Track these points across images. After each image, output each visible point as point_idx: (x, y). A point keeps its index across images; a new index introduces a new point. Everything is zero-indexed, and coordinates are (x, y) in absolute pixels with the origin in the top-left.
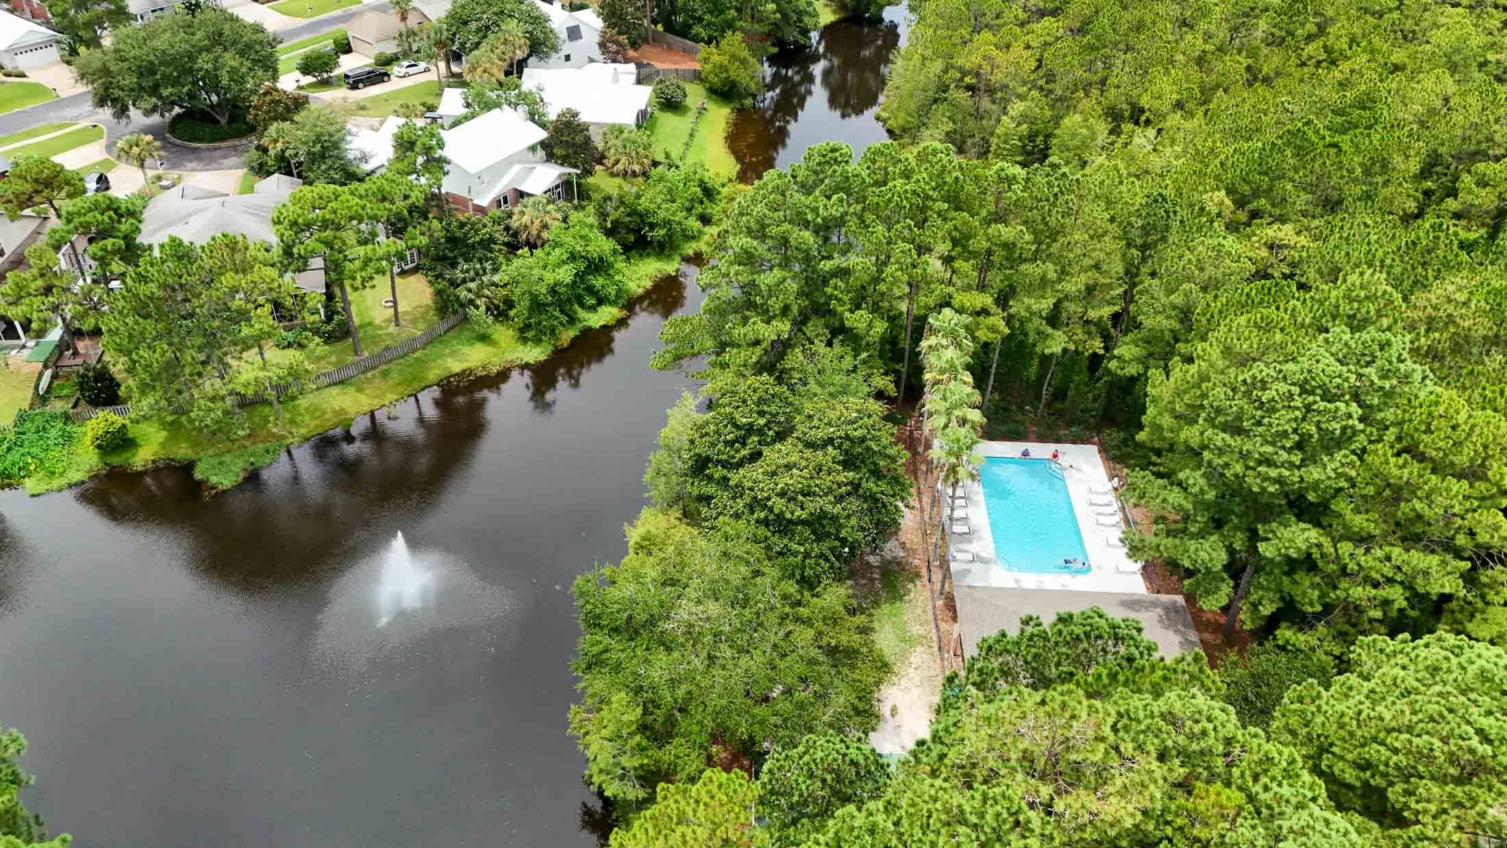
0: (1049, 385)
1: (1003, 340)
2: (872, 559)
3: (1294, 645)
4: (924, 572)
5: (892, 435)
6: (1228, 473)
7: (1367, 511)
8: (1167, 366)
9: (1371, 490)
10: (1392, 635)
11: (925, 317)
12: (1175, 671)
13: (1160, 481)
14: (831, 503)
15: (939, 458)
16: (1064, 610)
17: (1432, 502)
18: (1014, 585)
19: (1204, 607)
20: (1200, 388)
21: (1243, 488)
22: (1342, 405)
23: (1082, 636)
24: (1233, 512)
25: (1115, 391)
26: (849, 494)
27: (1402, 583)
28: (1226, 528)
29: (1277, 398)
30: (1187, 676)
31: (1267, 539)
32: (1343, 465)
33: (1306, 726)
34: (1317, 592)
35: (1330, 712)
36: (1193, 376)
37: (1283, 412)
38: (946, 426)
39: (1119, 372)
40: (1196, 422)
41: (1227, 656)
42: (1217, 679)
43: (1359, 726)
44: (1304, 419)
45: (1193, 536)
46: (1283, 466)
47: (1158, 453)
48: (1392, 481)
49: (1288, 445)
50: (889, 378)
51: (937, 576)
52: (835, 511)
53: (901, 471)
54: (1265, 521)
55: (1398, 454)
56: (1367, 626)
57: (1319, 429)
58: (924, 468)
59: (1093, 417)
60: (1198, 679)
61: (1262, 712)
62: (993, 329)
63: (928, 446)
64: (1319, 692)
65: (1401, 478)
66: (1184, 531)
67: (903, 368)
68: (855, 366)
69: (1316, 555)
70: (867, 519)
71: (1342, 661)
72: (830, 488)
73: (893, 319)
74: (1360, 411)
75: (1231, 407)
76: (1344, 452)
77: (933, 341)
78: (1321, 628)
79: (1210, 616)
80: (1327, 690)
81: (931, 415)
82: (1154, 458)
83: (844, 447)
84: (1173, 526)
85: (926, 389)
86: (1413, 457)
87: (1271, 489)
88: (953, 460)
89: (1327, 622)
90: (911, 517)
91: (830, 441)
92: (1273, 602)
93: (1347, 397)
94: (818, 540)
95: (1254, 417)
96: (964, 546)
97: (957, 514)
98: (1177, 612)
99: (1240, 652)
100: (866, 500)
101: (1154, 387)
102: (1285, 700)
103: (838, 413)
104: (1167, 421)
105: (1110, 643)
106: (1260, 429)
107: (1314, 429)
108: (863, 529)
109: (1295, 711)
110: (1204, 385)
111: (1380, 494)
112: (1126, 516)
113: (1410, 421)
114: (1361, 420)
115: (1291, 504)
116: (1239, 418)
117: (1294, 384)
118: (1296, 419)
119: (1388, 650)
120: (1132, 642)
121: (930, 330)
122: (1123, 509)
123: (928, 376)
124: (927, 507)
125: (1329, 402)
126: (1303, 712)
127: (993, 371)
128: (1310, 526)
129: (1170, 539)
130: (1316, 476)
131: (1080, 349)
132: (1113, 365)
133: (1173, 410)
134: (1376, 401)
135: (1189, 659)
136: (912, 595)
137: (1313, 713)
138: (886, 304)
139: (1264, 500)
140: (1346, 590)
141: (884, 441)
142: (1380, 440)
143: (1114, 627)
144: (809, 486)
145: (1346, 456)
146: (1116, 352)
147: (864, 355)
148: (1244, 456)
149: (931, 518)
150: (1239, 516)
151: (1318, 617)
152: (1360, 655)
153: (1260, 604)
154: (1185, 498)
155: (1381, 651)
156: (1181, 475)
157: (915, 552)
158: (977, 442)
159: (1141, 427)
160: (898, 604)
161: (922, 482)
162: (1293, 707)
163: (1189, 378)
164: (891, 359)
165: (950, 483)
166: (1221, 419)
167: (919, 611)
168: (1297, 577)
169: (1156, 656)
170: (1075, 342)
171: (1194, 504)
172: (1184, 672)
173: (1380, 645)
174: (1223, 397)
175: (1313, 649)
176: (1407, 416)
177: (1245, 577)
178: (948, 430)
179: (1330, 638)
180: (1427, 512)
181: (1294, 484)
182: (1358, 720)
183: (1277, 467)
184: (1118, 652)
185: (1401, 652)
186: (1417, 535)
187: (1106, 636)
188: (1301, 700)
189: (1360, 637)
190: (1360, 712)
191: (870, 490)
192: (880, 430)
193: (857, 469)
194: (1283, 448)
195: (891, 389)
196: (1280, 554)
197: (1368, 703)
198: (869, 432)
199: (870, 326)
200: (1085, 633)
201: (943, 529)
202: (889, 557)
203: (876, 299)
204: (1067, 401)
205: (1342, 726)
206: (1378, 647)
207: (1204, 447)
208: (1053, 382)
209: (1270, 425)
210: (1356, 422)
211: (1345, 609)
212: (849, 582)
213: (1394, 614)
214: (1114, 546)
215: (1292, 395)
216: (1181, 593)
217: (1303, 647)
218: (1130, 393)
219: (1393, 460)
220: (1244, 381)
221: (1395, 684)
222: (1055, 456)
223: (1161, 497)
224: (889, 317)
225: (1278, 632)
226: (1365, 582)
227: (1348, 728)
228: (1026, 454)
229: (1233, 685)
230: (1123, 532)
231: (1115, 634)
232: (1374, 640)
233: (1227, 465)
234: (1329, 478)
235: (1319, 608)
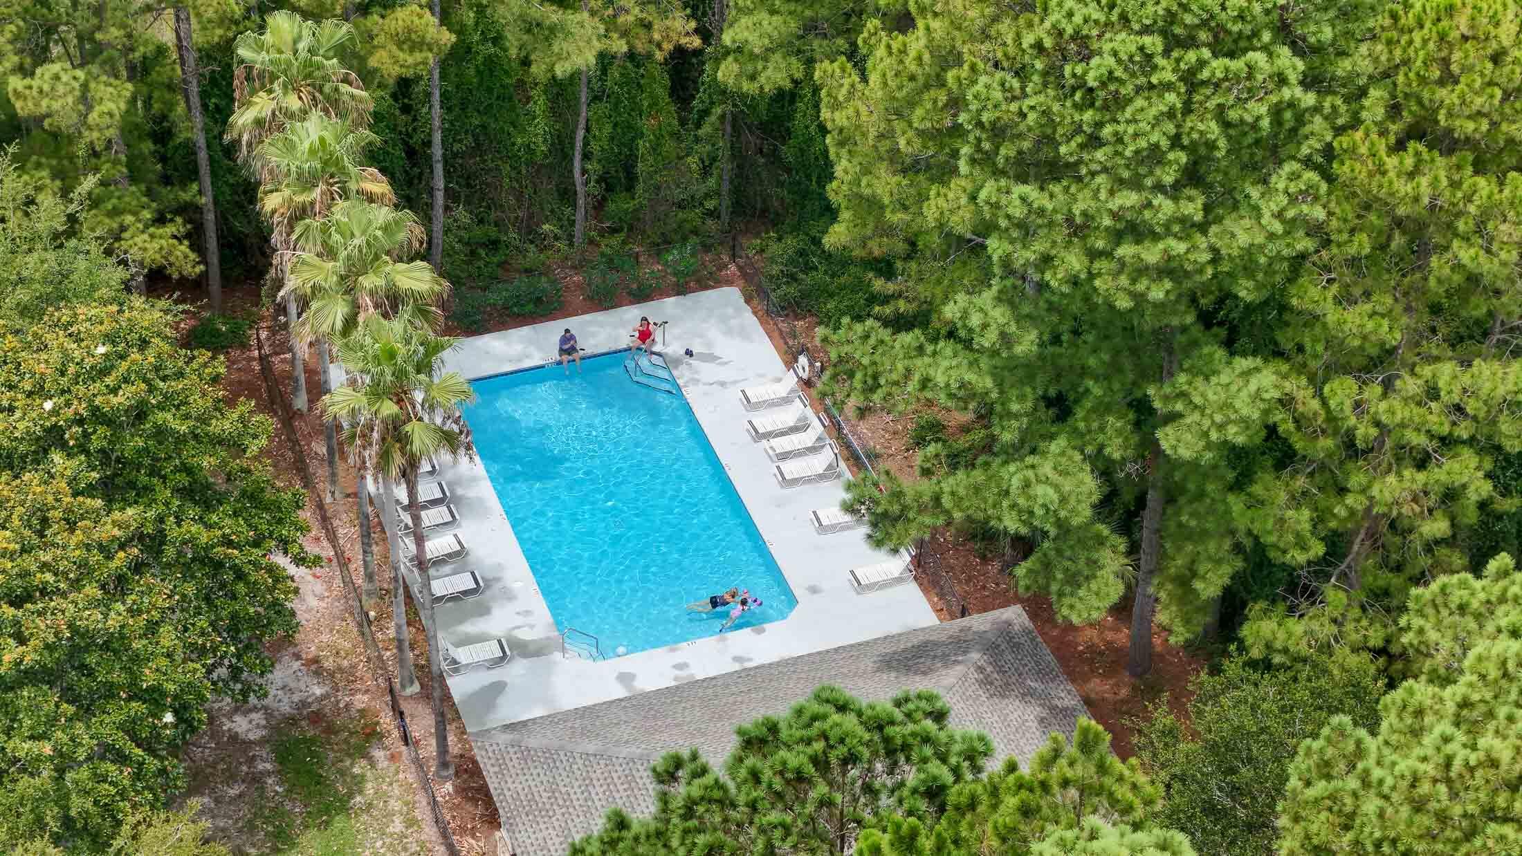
0: (586, 156)
1: (444, 64)
2: (245, 726)
3: (1285, 651)
4: (387, 720)
5: (215, 380)
6: (1054, 278)
7: (1367, 295)
8: (854, 45)
9: (1362, 244)
10: (1477, 568)
11: (227, 47)
12: (1045, 786)
13: (907, 338)
14: (93, 603)
15: (353, 412)
16: (752, 716)
17: (1491, 240)
18: (619, 692)
19: (1075, 620)
20: (942, 84)
21: (1093, 308)
22: (1258, 57)
23: (810, 769)
24: (1084, 371)
25: (752, 139)
26: (138, 567)
27: (1471, 441)
28: (1080, 413)
29: (1119, 73)
30: (1073, 793)
31: (1173, 417)
32: (1293, 199)
33: (1347, 828)
34: (1306, 514)
35: (1389, 781)
36: (919, 59)
37: (1140, 102)
38: (350, 323)
39: (746, 86)
40: (955, 171)
41: (1148, 719)
42: (1142, 779)
43: (1454, 795)
44: (1188, 109)
45: (1014, 452)
46: (1168, 232)
47: (885, 267)
48: (1401, 211)
49: (1168, 179)
50: (170, 229)
51: (422, 722)
52: (113, 623)
53: (263, 471)
54: (1161, 374)
55: (1399, 146)
56: (1424, 561)
57: (1226, 125)
58: (321, 448)
59: (713, 214)
60: (1100, 790)
61: (1250, 827)
62: (410, 41)
63: (318, 388)
64: (1359, 743)
65: (1416, 199)
66: (988, 446)
67: (201, 193)
68: (72, 219)
69: (1286, 426)
70: (202, 622)
71: (1391, 658)
72: (82, 565)
73: (140, 71)
74: (1300, 65)
75: (1023, 115)
76: (1289, 167)
77: (263, 105)
78: (1334, 596)
79: (1091, 634)
80: (1373, 733)
81: (304, 304)
82: (878, 284)
83: (96, 443)
84: (963, 442)
85: (276, 238)
86: (1431, 147)
87: (1157, 293)
88: (389, 408)
89: (1343, 576)
90: (319, 587)
91: (53, 437)
92: (1218, 562)
93: (1266, 37)
94: (86, 711)
95: (1079, 130)
96: (469, 628)
97: (437, 545)
98: (1016, 647)
99: (1177, 705)
100: (188, 574)
101: (836, 106)
102: (1294, 783)
103: (55, 357)
104: (885, 184)
105: (879, 767)
106: (1100, 155)
107: (1213, 129)
108: (202, 652)
109: (1316, 801)
110: (950, 76)
111: (1384, 247)
112: (848, 446)
113: (1406, 62)
114: (1308, 82)
115: (1207, 319)
116: (1047, 140)
117: (1146, 30)
118: (1171, 114)
119: (1475, 604)
120: (928, 751)
121: (248, 78)
122: (835, 429)
123: (272, 202)
124: (355, 552)
125: (1232, 55)
126: (1333, 797)
127: (437, 151)
128: (1259, 361)
129: (961, 474)
130: (1243, 239)
131: (640, 47)
132: (727, 72)
133: (895, 152)
134: (1327, 34)
135: (1071, 750)
136: (369, 788)
137: (1355, 795)
138: (115, 32)
139: (1149, 322)
140: (1363, 491)
141: (198, 403)
142: (1356, 122)
143: (879, 725)
144: (25, 574)
145: (1294, 177)
146: (727, 38)
147: (89, 183)
148: (1079, 229)
149: (370, 577)
150: (1104, 378)
151: (1321, 569)
152: (1421, 631)
153: (1194, 574)
154: (973, 364)
155: (1462, 608)
156: (950, 311)
157: (350, 675)
158: (439, 348)
159: (830, 213)
160: (339, 822)
161: (324, 487)
162: (1311, 793)
163: (913, 68)
164: (166, 180)
165: (394, 472)
166: (1007, 151)
167: (397, 826)
168: (1257, 489)
169: (994, 766)
170: (625, 34)
171: (995, 373)
172: (1065, 783)
173: (1457, 596)
174: (998, 95)
175: (1326, 648)
176: (1398, 53)
177: (1149, 519)
178: (357, 334)
179: (1356, 612)
180: (1487, 266)
181: (1201, 271)
182: (1449, 781)
183: (1156, 237)
184: (902, 784)
185: (1502, 599)
186: (1478, 322)
187: (866, 753)
188: (1325, 770)
189: (1414, 591)
190: (1448, 765)
191: (192, 541)
192: (180, 375)
193: (143, 494)
194: (1159, 187)
195: (184, 260)
196: (1209, 446)
197: (1460, 737)
198: (151, 389)
199: (86, 100)
200: (814, 760)
201: (409, 597)
202: (286, 708)
203: (84, 26)
204: (640, 188)
205: (1419, 807)
206: (1455, 600)
207: (986, 228)
208: (595, 147)
209: (1119, 139)
210: (1298, 91)
211: (1372, 535)
212: (196, 803)
213: (1471, 516)
214: (833, 528)
215: (1149, 57)
216: (1017, 600)
217: (1304, 649)
218: (784, 136)
219: (1391, 162)
220: (1039, 46)
221: (1505, 675)
222: (645, 335)
223: (917, 377)
224: (131, 68)
225: (1246, 631)
226: (1399, 460)
227: (1433, 805)
228: (568, 345)
229: (1177, 786)
230: (849, 487)
231: (887, 740)
232: (1443, 589)
233: (1046, 260)
234: (1272, 236)
235: (1318, 549)
